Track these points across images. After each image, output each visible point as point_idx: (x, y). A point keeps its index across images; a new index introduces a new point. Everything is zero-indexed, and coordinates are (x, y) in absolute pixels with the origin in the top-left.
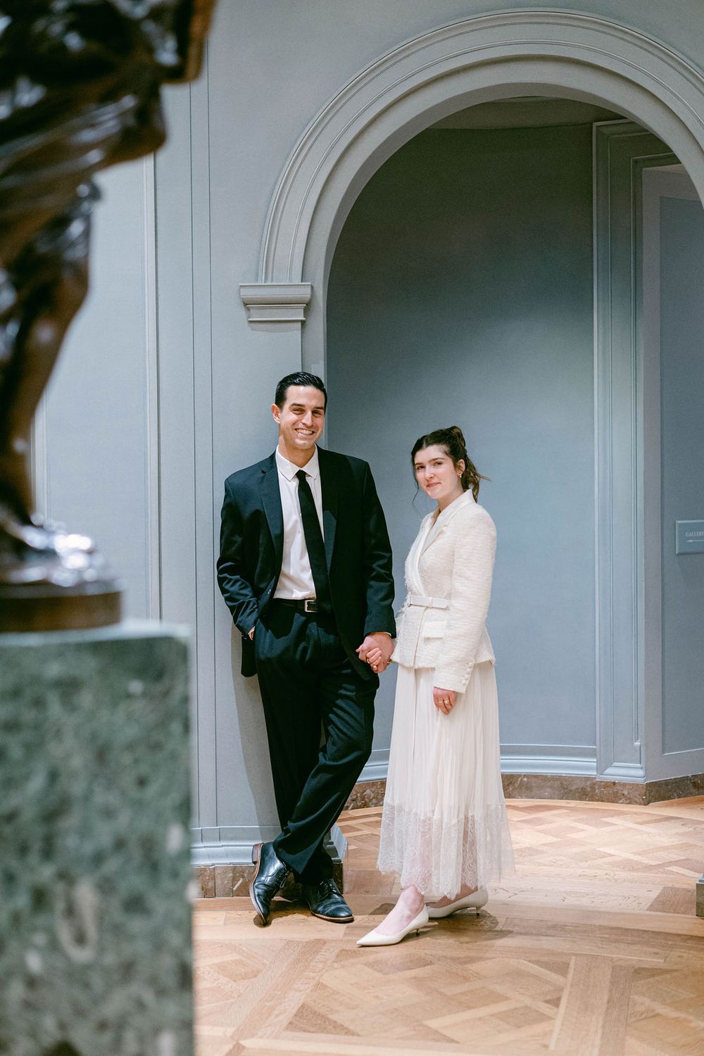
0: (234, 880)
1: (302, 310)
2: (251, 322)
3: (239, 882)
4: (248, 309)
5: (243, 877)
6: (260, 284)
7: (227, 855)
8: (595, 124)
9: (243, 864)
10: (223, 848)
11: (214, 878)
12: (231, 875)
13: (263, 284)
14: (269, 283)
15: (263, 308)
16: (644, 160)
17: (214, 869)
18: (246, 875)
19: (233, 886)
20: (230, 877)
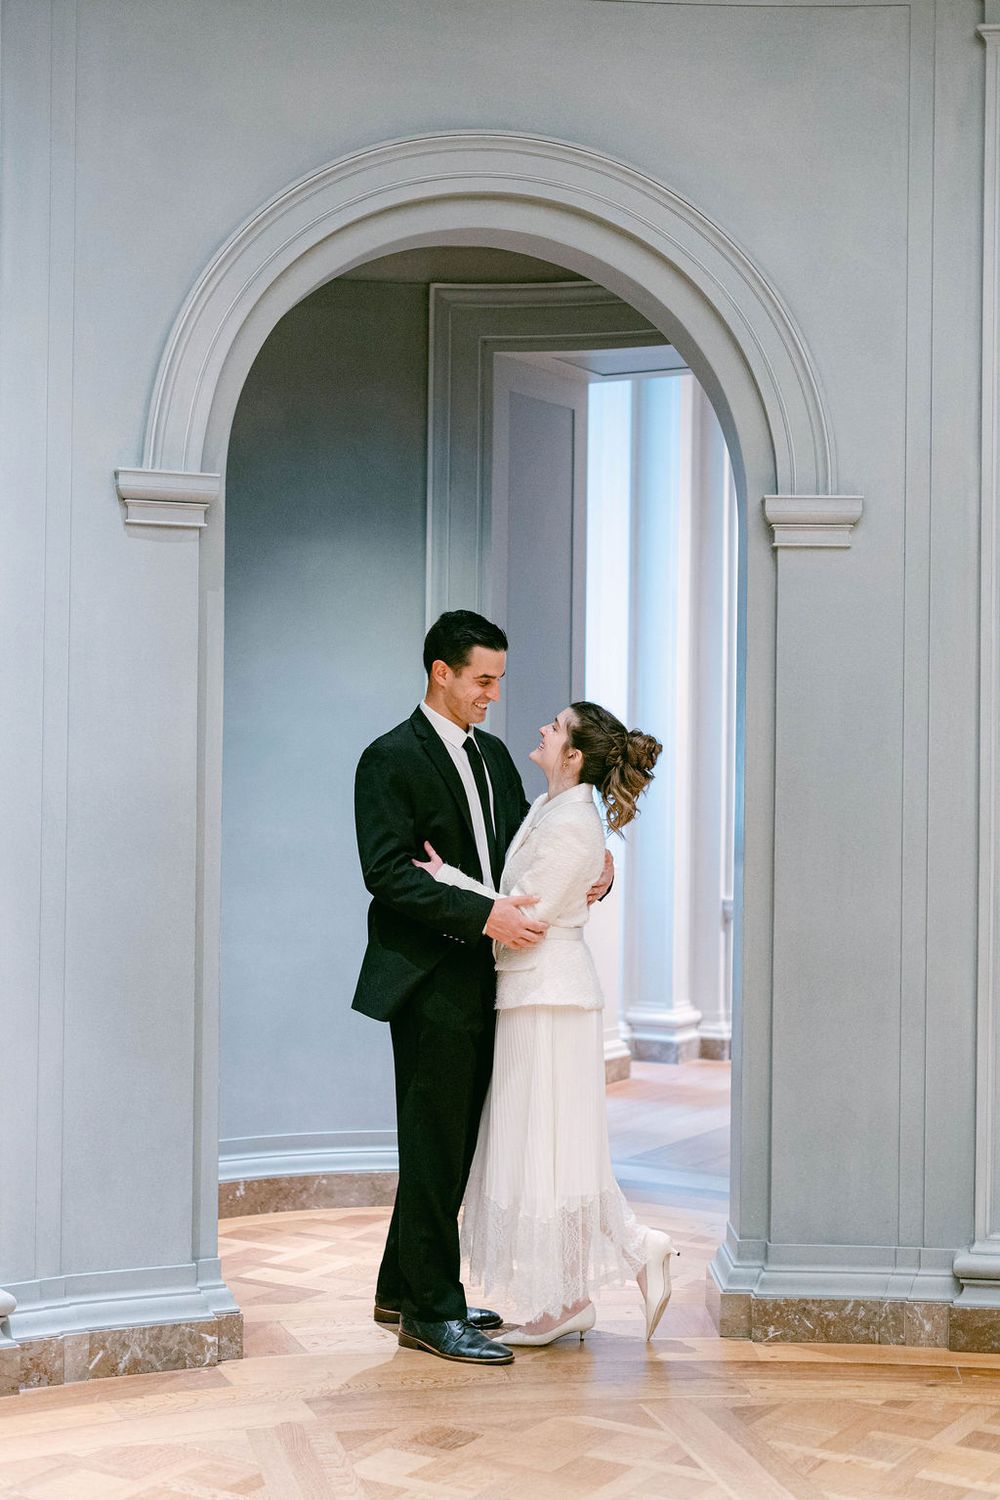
0: (92, 1353)
1: (203, 512)
2: (127, 524)
3: (99, 1356)
4: (126, 506)
5: (104, 1348)
6: (146, 470)
7: (81, 1317)
8: (434, 286)
9: (103, 1328)
10: (72, 1307)
11: (61, 1354)
12: (87, 1346)
13: (150, 470)
14: (157, 470)
15: (146, 506)
16: (494, 341)
17: (63, 1340)
18: (107, 1344)
19: (90, 1363)
20: (85, 1351)
